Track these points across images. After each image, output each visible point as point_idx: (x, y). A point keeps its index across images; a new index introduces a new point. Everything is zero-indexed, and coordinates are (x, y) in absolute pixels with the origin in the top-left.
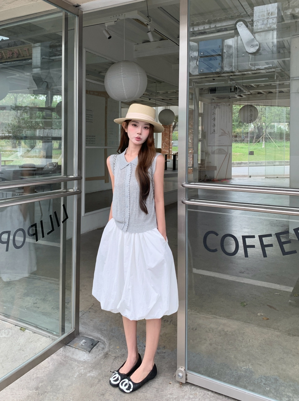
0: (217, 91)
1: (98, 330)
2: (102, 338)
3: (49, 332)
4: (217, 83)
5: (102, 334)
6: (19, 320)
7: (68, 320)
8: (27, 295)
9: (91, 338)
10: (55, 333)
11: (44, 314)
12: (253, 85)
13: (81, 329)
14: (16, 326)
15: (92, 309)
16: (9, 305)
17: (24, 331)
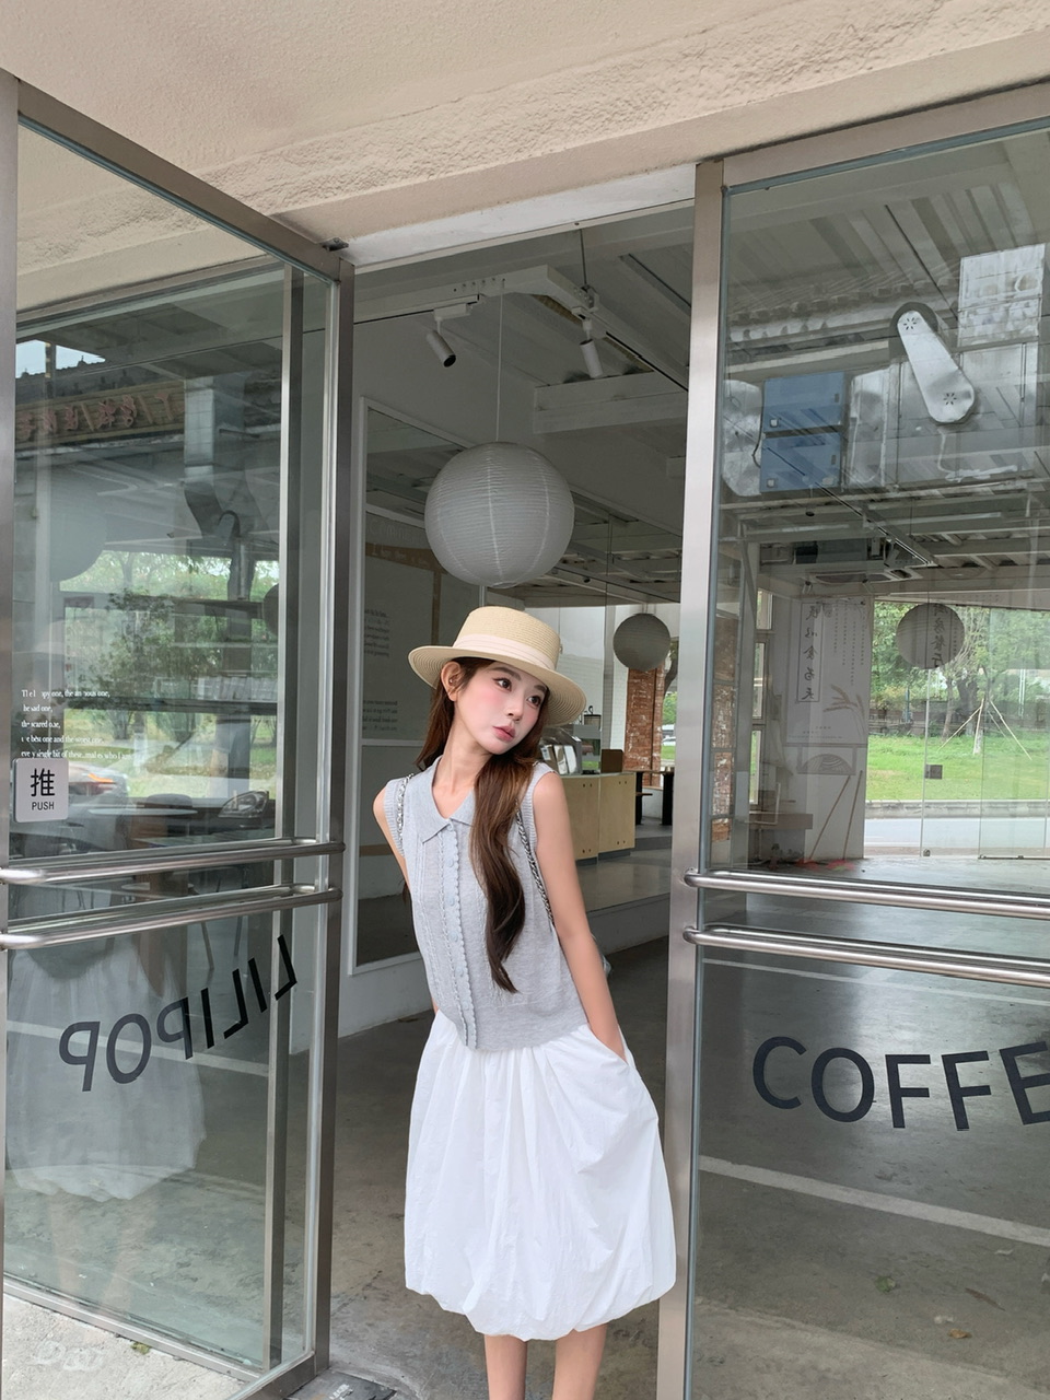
0: (819, 556)
1: (393, 1355)
2: (407, 1381)
3: (228, 1359)
4: (822, 527)
5: (406, 1367)
6: (129, 1318)
7: (293, 1321)
8: (157, 1236)
9: (370, 1378)
10: (247, 1362)
11: (213, 1301)
12: (947, 538)
13: (336, 1351)
14: (119, 1336)
15: (375, 1288)
16: (96, 1269)
17: (144, 1354)
